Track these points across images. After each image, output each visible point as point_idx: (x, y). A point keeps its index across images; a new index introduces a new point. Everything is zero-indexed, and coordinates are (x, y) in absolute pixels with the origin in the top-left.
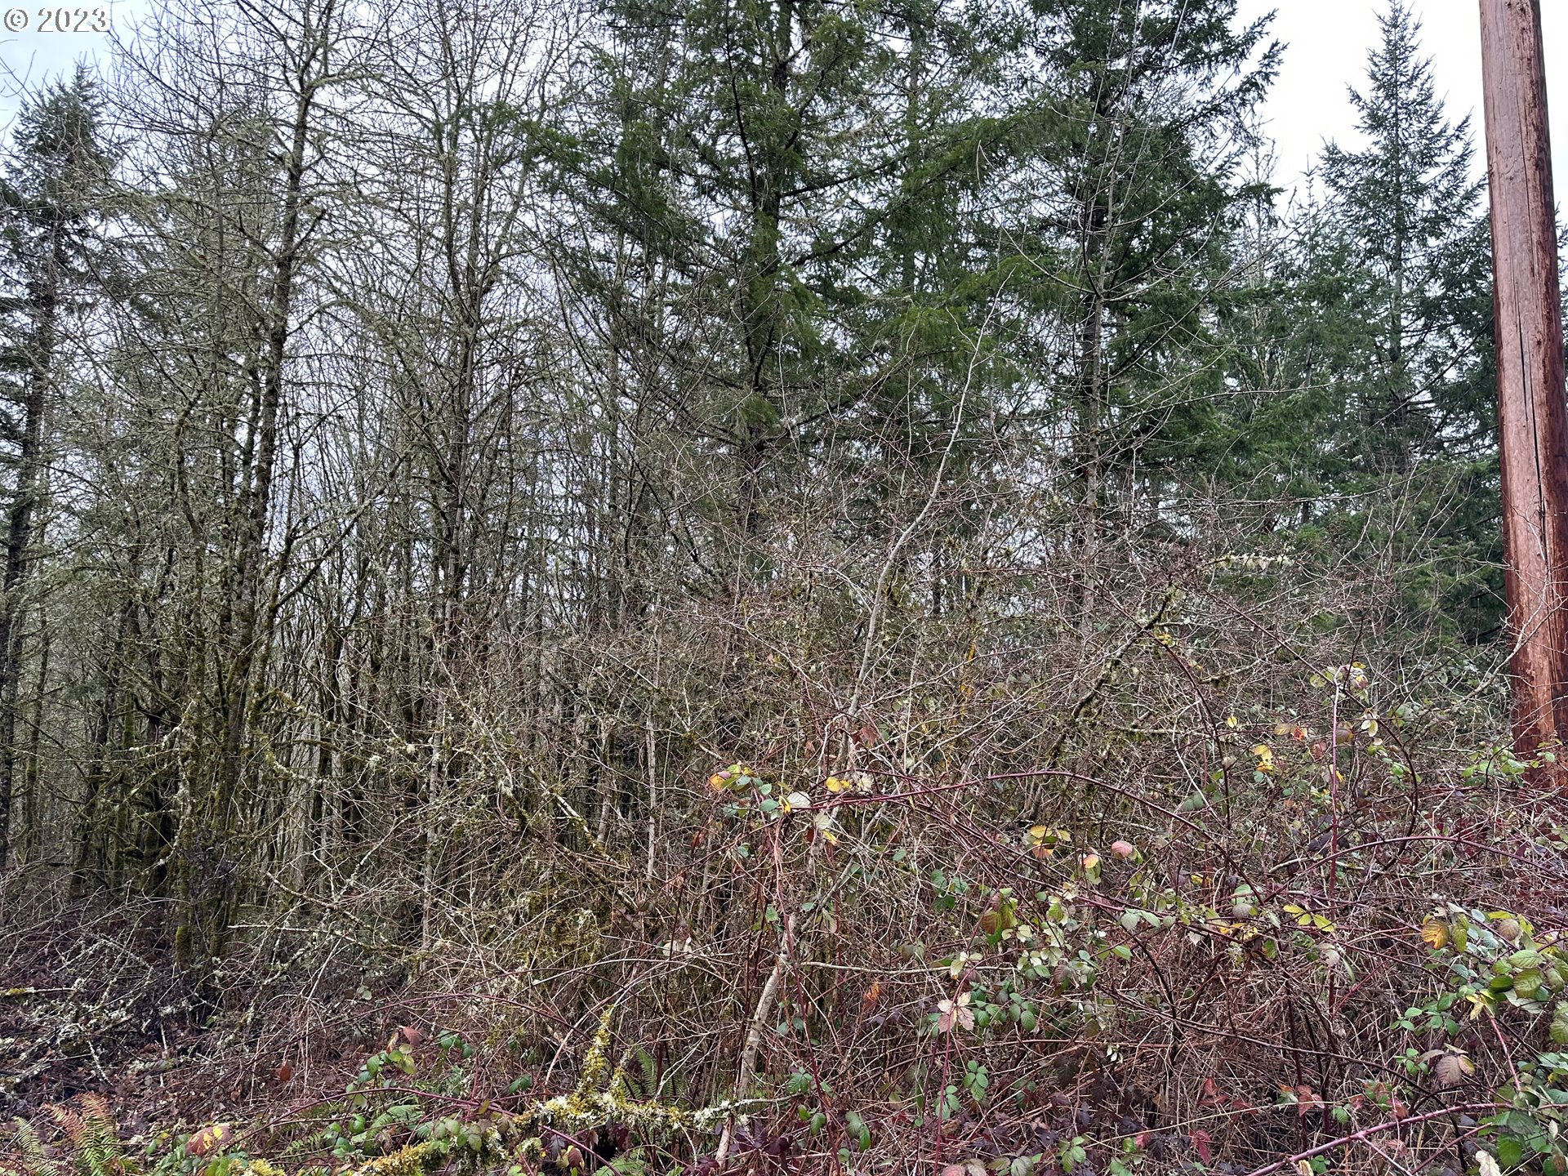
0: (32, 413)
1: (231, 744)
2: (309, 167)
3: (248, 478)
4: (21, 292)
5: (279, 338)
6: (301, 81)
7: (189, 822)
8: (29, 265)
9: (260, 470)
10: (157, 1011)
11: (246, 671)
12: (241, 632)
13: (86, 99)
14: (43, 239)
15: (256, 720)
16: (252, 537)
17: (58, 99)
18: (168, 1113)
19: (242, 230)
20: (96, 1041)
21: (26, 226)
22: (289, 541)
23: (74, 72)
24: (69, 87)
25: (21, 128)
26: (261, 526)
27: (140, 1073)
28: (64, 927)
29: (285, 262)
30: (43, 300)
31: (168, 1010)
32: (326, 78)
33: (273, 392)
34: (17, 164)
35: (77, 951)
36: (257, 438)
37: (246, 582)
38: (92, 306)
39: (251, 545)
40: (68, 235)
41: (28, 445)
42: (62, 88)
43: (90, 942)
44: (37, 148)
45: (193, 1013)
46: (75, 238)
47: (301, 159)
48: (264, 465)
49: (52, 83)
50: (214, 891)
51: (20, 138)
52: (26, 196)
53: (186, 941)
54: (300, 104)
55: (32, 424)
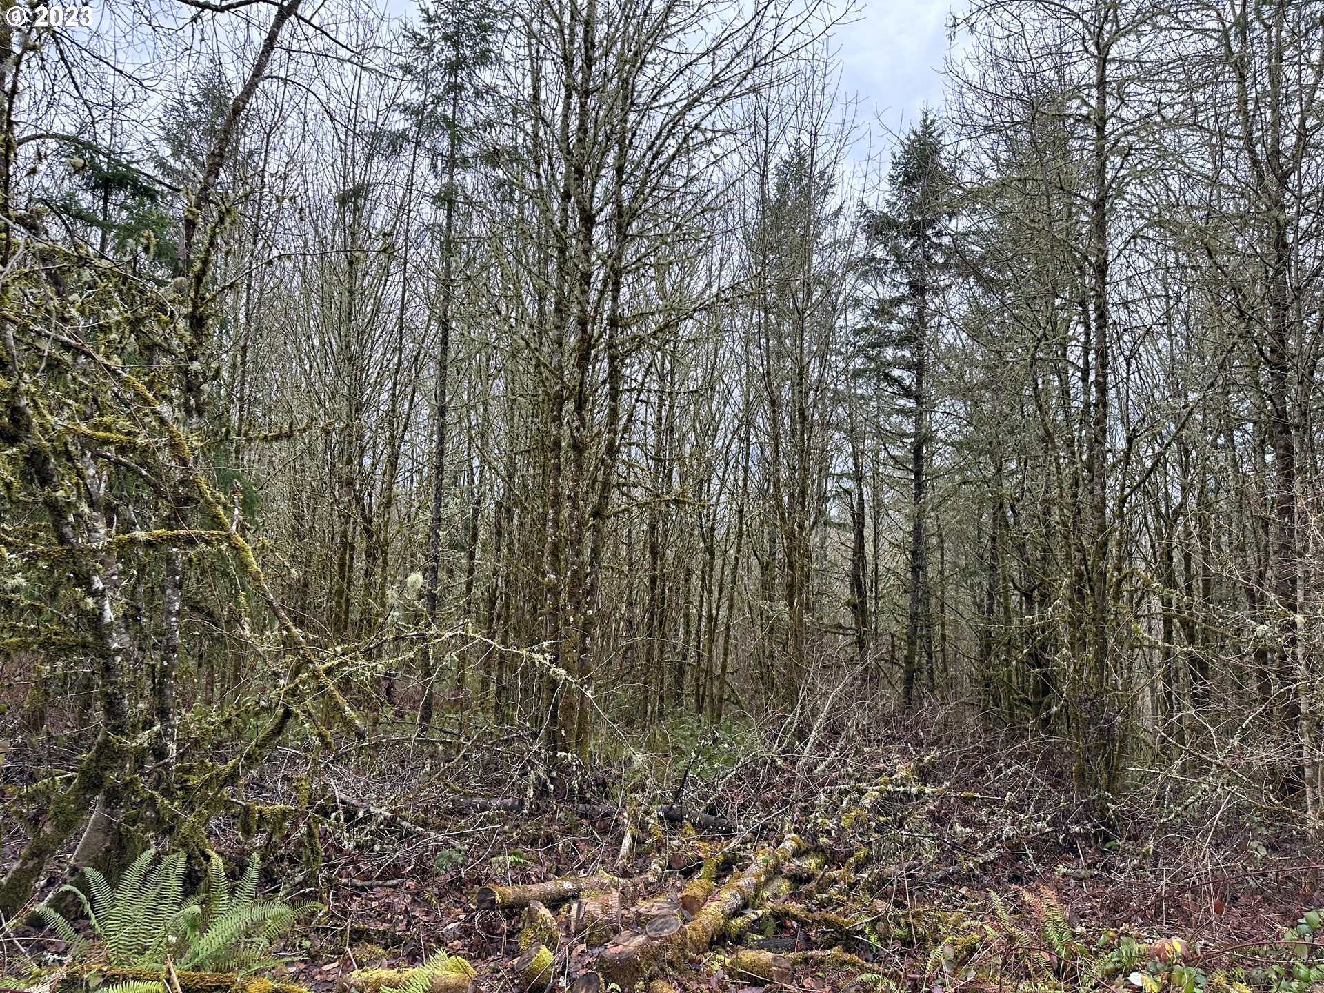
0: (919, 376)
1: (1098, 616)
2: (1112, 115)
3: (1087, 392)
4: (904, 289)
5: (1102, 270)
6: (1097, 45)
7: (1074, 678)
8: (907, 269)
9: (1097, 384)
10: (1068, 829)
11: (1105, 554)
12: (1097, 521)
13: (930, 134)
14: (914, 247)
15: (1117, 596)
16: (1097, 441)
17: (914, 141)
18: (1094, 914)
19: (1062, 188)
20: (1029, 842)
21: (902, 240)
22: (1130, 441)
23: (920, 117)
24: (919, 131)
25: (892, 172)
26: (1104, 431)
27: (1064, 875)
28: (987, 750)
29: (1099, 205)
30: (918, 289)
31: (1077, 829)
32: (1119, 33)
33: (1102, 315)
34: (894, 200)
35: (999, 771)
36: (1091, 356)
37: (1096, 479)
38: (949, 286)
39: (1097, 448)
40: (929, 238)
41: (918, 399)
42: (914, 133)
43: (1008, 766)
44: (903, 183)
45: (1095, 835)
46: (934, 239)
47: (1104, 111)
48: (1101, 379)
49: (907, 131)
50: (1101, 737)
51: (893, 180)
52: (901, 220)
53: (1081, 775)
54: (1098, 65)
55: (919, 383)
